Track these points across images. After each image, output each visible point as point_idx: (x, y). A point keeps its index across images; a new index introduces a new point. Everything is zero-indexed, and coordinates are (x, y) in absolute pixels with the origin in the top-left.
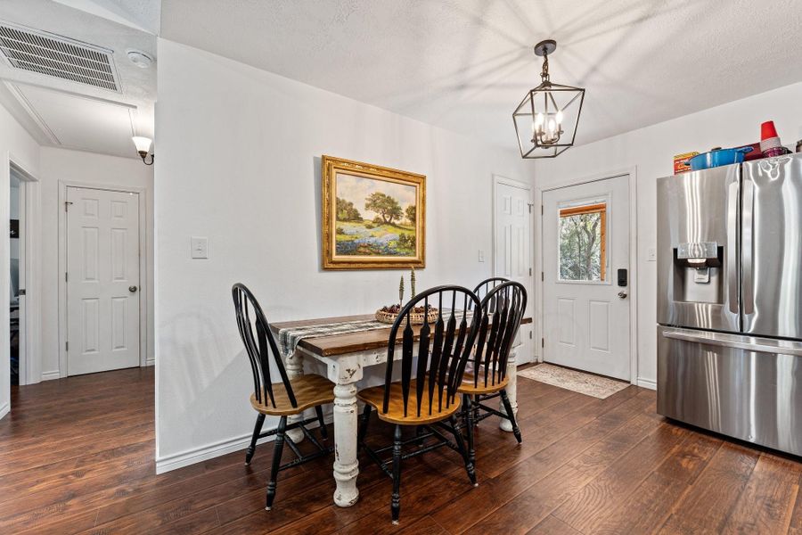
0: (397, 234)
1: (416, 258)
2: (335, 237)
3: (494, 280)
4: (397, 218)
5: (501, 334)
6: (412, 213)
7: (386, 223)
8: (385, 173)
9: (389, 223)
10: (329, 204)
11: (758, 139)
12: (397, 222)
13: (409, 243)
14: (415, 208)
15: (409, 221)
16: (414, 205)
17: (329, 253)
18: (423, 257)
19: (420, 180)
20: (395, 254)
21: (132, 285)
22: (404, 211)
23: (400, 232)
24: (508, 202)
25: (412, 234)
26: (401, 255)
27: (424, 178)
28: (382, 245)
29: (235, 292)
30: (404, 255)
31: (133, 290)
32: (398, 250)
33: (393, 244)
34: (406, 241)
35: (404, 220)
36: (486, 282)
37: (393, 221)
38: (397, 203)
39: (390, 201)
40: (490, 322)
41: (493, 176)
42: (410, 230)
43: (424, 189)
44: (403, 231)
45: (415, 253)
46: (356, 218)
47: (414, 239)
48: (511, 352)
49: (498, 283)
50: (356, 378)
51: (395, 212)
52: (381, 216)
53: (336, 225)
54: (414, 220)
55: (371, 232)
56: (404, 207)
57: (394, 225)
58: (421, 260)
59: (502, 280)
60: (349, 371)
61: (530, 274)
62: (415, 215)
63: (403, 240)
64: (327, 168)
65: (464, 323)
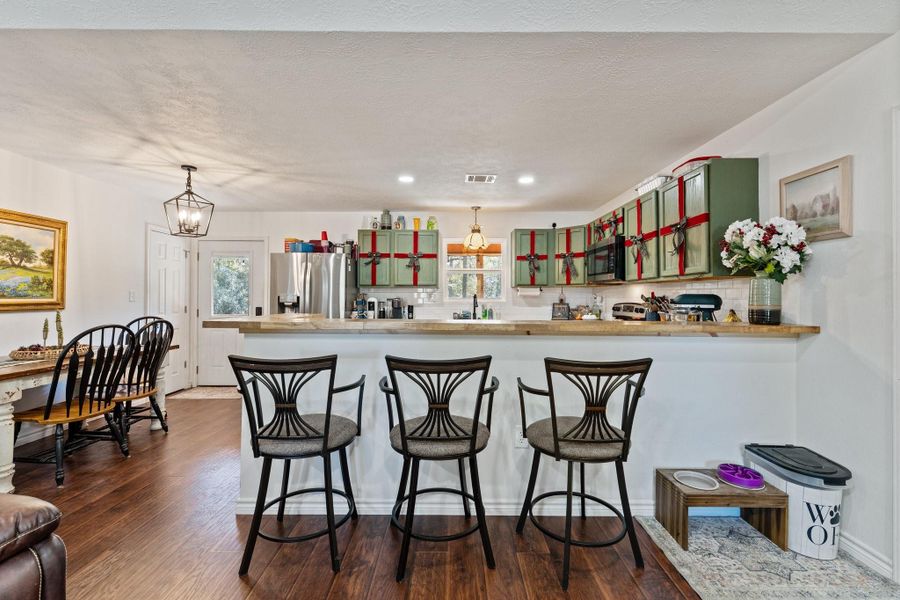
0: (29, 277)
1: (54, 300)
3: (147, 318)
4: (29, 261)
5: (151, 357)
6: (49, 258)
7: (14, 265)
8: (14, 217)
9: (18, 266)
11: (320, 238)
12: (28, 265)
13: (45, 286)
14: (53, 252)
15: (44, 264)
16: (52, 248)
18: (63, 298)
19: (60, 226)
20: (26, 296)
22: (38, 254)
23: (33, 275)
24: (163, 248)
25: (48, 277)
26: (33, 297)
27: (65, 224)
28: (9, 287)
30: (37, 297)
32: (30, 292)
33: (22, 287)
34: (40, 283)
35: (39, 262)
36: (138, 320)
37: (23, 263)
38: (29, 247)
39: (19, 244)
40: (142, 349)
41: (146, 224)
42: (47, 273)
43: (65, 234)
44: (36, 274)
45: (52, 295)
47: (51, 282)
48: (160, 372)
49: (150, 321)
50: (15, 398)
51: (27, 254)
52: (7, 259)
54: (51, 263)
56: (39, 251)
57: (25, 268)
58: (60, 301)
59: (154, 318)
60: (8, 393)
61: (186, 311)
62: (52, 258)
63: (36, 282)
65: (121, 349)
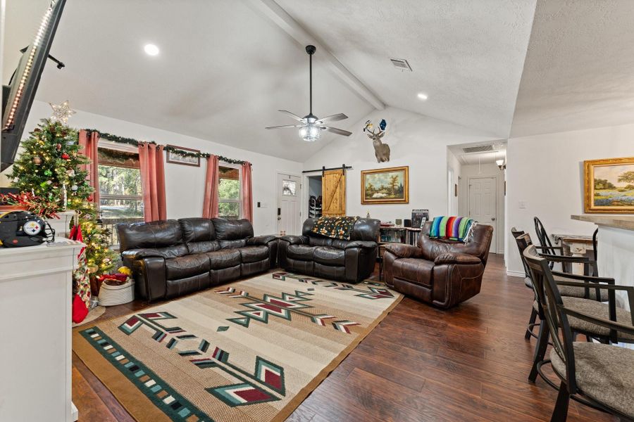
2: (592, 198)
10: (589, 182)
17: (589, 205)
21: (493, 217)
29: (535, 220)
31: (493, 220)
46: (611, 187)
53: (593, 192)
55: (623, 193)
64: (587, 166)
